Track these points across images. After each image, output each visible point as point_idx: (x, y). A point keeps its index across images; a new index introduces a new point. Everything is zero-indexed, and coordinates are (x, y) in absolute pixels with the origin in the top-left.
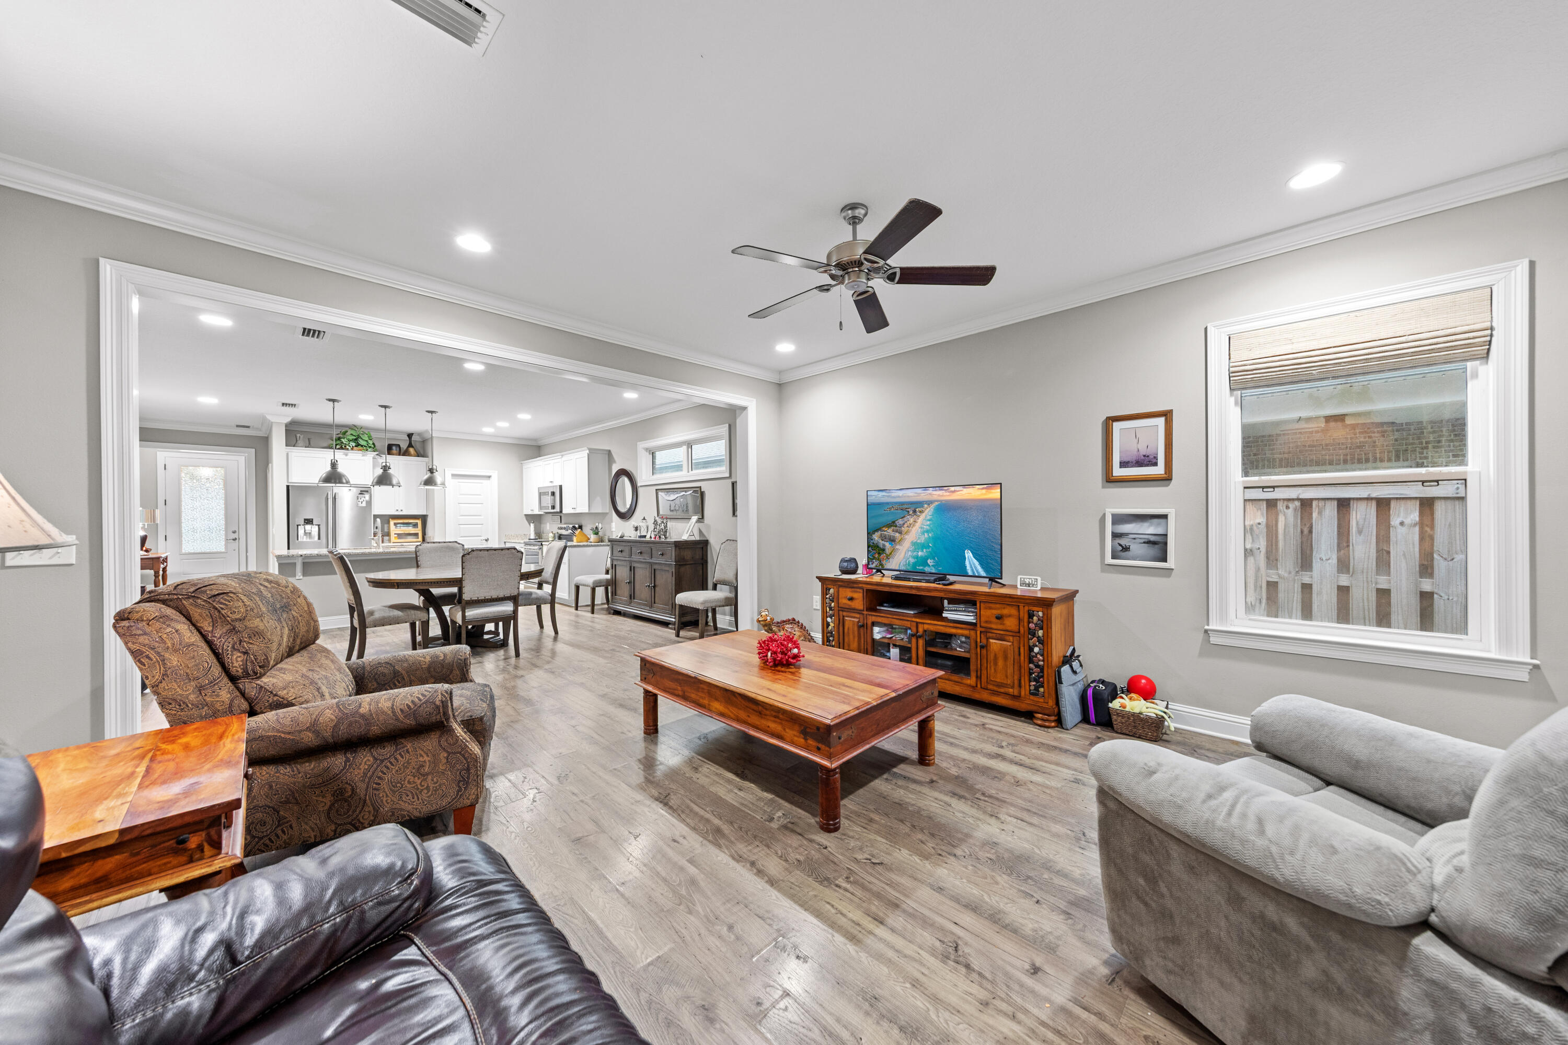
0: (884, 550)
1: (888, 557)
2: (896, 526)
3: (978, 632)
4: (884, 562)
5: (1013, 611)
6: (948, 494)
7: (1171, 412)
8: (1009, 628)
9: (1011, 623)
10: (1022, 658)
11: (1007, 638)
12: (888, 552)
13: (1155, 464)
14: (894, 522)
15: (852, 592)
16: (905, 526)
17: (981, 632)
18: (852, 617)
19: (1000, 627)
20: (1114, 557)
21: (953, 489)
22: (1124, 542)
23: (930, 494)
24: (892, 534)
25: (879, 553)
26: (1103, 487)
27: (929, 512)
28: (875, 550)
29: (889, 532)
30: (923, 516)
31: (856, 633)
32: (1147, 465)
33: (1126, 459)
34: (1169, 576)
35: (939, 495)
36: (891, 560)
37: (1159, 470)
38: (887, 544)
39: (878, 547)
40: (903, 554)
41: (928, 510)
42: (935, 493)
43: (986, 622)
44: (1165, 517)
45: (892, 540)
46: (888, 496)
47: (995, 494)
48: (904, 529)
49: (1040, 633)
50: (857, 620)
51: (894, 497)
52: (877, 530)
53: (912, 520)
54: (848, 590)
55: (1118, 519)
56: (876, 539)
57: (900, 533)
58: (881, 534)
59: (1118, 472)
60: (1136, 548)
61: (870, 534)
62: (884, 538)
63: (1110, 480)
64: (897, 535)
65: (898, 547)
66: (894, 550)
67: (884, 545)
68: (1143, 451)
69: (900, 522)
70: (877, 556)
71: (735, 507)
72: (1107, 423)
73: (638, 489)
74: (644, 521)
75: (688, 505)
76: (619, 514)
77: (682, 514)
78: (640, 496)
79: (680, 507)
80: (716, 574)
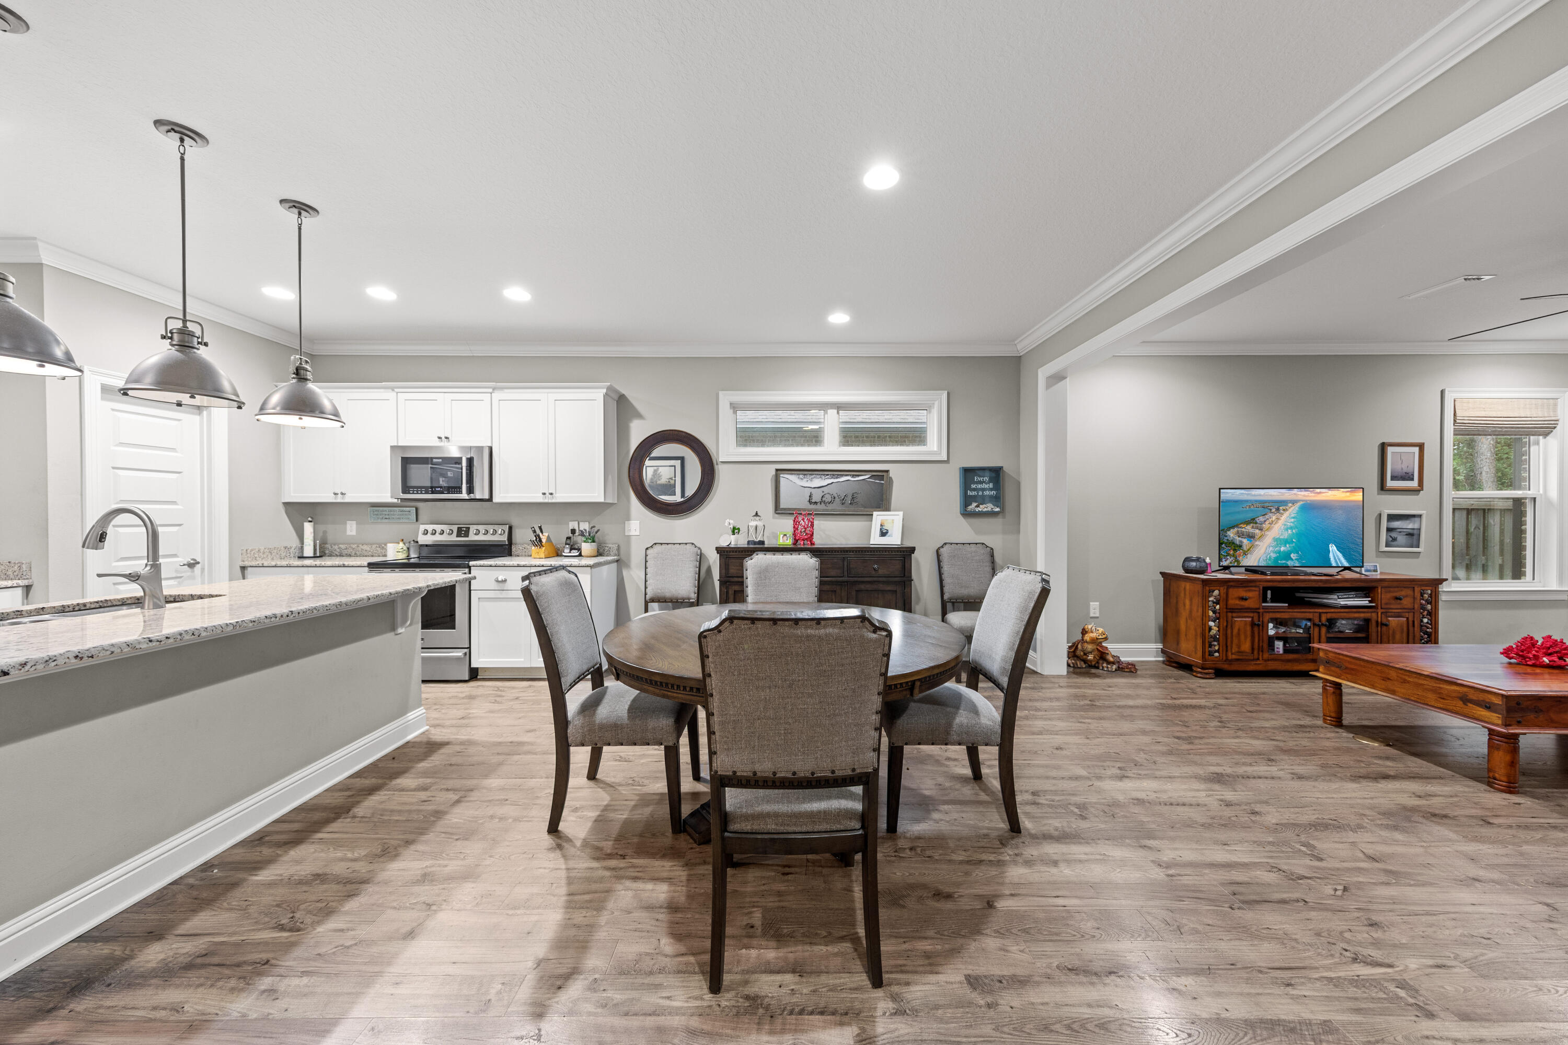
0: (1240, 546)
1: (1245, 553)
2: (1256, 523)
3: (1379, 614)
4: (1240, 559)
5: (1409, 592)
6: (1313, 494)
7: (1424, 444)
8: (1406, 607)
9: (1407, 602)
10: (1416, 629)
11: (1404, 614)
12: (1245, 548)
13: (1412, 479)
14: (1254, 519)
15: (1246, 591)
16: (1267, 523)
17: (1382, 613)
18: (1242, 617)
19: (1399, 606)
20: (1386, 546)
21: (1318, 490)
22: (1394, 534)
23: (1295, 494)
24: (1252, 531)
25: (1235, 550)
26: (1378, 494)
27: (1293, 510)
28: (1226, 546)
29: (1249, 529)
30: (1286, 514)
31: (1249, 633)
32: (1407, 480)
33: (1395, 474)
34: (1418, 557)
35: (1304, 496)
36: (1249, 556)
37: (1414, 484)
38: (1245, 541)
39: (1233, 543)
40: (1262, 551)
41: (1292, 509)
42: (1299, 493)
43: (1386, 604)
44: (1420, 516)
45: (1251, 537)
46: (1248, 494)
47: (1358, 496)
48: (1265, 526)
49: (1429, 607)
50: (1250, 619)
51: (1255, 495)
52: (1233, 527)
53: (1274, 518)
54: (1241, 590)
55: (1391, 518)
56: (1232, 535)
57: (1261, 529)
58: (1238, 531)
59: (1390, 484)
60: (1401, 539)
61: (1222, 531)
62: (1241, 535)
63: (1382, 487)
64: (1257, 531)
65: (1257, 543)
66: (1252, 547)
67: (1241, 542)
68: (1405, 470)
69: (1261, 519)
70: (1232, 552)
71: (967, 500)
72: (1383, 447)
73: (716, 467)
74: (757, 518)
75: (855, 495)
76: (659, 505)
77: (841, 507)
78: (721, 478)
79: (837, 498)
80: (946, 589)
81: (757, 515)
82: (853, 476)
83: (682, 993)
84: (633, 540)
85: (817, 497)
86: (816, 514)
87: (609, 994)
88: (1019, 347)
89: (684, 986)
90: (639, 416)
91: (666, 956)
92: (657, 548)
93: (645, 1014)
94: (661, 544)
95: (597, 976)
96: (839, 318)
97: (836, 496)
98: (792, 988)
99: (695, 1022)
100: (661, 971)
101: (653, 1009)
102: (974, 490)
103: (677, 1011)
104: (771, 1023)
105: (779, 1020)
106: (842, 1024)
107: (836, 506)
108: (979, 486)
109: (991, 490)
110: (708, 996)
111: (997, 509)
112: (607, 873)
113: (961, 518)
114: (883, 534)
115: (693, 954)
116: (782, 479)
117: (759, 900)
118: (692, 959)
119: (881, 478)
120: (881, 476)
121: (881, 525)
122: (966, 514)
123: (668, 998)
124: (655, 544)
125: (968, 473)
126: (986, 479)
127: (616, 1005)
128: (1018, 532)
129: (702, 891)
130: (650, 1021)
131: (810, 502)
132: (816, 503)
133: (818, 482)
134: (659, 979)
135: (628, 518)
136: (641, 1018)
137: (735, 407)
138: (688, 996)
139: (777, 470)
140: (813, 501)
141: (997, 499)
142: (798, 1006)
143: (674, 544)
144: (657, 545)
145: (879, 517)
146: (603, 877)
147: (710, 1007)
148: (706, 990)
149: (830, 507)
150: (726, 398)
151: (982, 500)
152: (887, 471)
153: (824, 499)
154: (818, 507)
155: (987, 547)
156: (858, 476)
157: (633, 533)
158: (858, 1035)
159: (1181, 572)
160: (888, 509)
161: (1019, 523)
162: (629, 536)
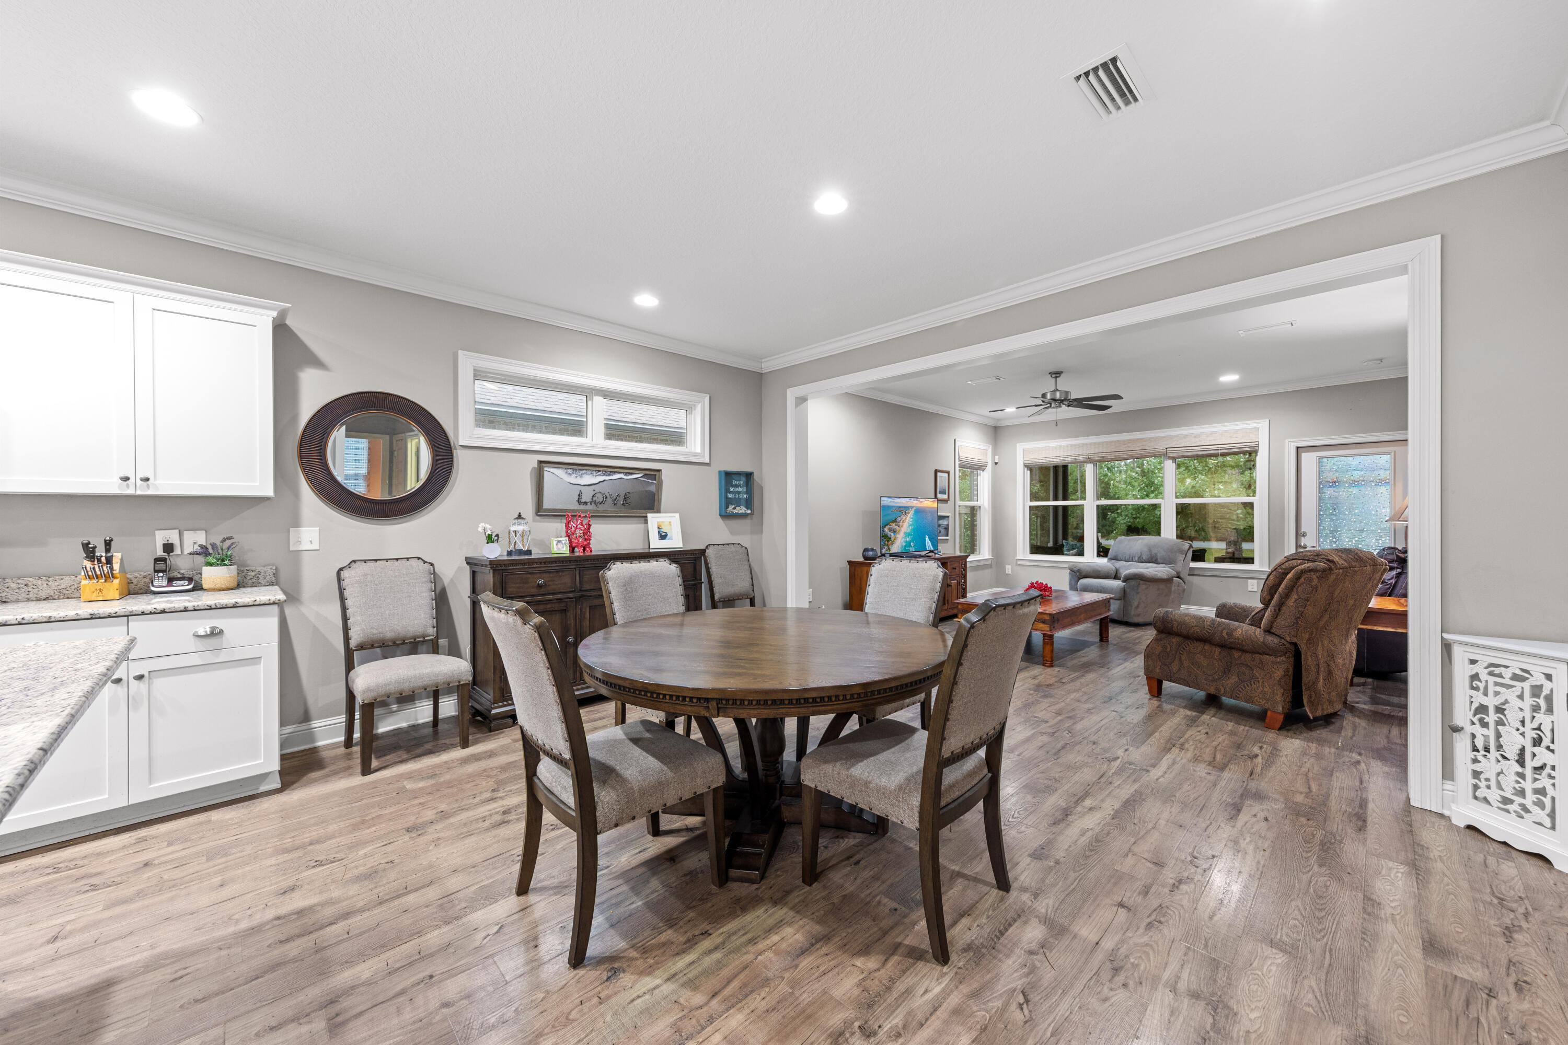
0: (890, 538)
1: (892, 543)
2: (896, 522)
4: (890, 546)
6: (919, 503)
7: (949, 472)
10: (960, 587)
12: (892, 539)
13: (946, 494)
14: (894, 520)
16: (900, 522)
21: (920, 500)
22: (940, 529)
23: (912, 502)
24: (895, 527)
25: (888, 540)
26: (936, 503)
27: (911, 514)
28: (885, 538)
29: (893, 526)
30: (909, 516)
32: (944, 494)
33: (940, 490)
34: (956, 543)
35: (916, 503)
37: (947, 497)
38: (892, 534)
39: (887, 536)
40: (900, 541)
41: (911, 512)
42: (914, 502)
45: (895, 531)
46: (893, 502)
47: (930, 504)
51: (896, 502)
52: (887, 525)
53: (903, 518)
55: (939, 518)
56: (886, 530)
57: (899, 526)
58: (889, 528)
59: (939, 496)
60: (943, 531)
61: (882, 527)
62: (890, 530)
63: (937, 498)
64: (897, 528)
65: (897, 536)
66: (895, 538)
68: (943, 487)
69: (898, 519)
70: (886, 543)
71: (726, 502)
72: (936, 472)
73: (454, 451)
74: (522, 521)
75: (628, 495)
76: (358, 503)
77: (613, 509)
78: (460, 467)
79: (609, 497)
80: (716, 590)
81: (520, 517)
82: (626, 474)
83: (928, 981)
84: (306, 559)
85: (586, 497)
86: (593, 516)
87: (887, 1027)
88: (764, 365)
89: (922, 977)
90: (318, 363)
91: (878, 970)
92: (360, 569)
93: (931, 1014)
94: (365, 561)
95: (857, 1024)
96: (646, 300)
97: (608, 495)
98: (976, 925)
99: (965, 989)
100: (892, 981)
101: (930, 1006)
102: (735, 493)
103: (945, 994)
104: (999, 951)
105: (998, 946)
106: (1026, 922)
107: (608, 506)
108: (736, 489)
109: (744, 493)
110: (945, 969)
111: (749, 511)
112: (717, 955)
113: (720, 520)
114: (663, 537)
115: (893, 954)
116: (546, 474)
117: (868, 892)
118: (896, 958)
119: (653, 477)
120: (653, 475)
121: (659, 528)
122: (726, 516)
123: (926, 991)
124: (354, 561)
125: (728, 477)
126: (741, 483)
127: (904, 1027)
128: (762, 532)
129: (822, 912)
130: (942, 1013)
131: (579, 502)
132: (585, 503)
133: (589, 479)
134: (900, 987)
135: (296, 522)
136: (933, 1017)
137: (479, 375)
138: (935, 978)
139: (541, 462)
140: (583, 500)
141: (749, 503)
142: (995, 931)
143: (387, 560)
144: (358, 564)
145: (653, 519)
146: (719, 961)
147: (956, 973)
148: (939, 968)
149: (601, 508)
150: (467, 362)
151: (737, 502)
152: (659, 471)
153: (594, 499)
154: (589, 507)
155: (742, 546)
156: (632, 474)
157: (305, 546)
158: (1040, 922)
159: (862, 560)
160: (659, 511)
161: (762, 525)
162: (298, 552)
